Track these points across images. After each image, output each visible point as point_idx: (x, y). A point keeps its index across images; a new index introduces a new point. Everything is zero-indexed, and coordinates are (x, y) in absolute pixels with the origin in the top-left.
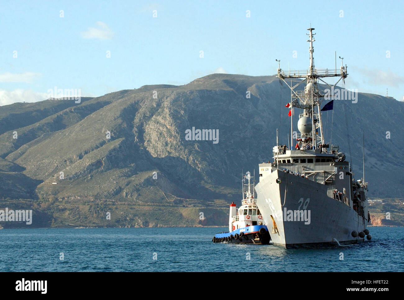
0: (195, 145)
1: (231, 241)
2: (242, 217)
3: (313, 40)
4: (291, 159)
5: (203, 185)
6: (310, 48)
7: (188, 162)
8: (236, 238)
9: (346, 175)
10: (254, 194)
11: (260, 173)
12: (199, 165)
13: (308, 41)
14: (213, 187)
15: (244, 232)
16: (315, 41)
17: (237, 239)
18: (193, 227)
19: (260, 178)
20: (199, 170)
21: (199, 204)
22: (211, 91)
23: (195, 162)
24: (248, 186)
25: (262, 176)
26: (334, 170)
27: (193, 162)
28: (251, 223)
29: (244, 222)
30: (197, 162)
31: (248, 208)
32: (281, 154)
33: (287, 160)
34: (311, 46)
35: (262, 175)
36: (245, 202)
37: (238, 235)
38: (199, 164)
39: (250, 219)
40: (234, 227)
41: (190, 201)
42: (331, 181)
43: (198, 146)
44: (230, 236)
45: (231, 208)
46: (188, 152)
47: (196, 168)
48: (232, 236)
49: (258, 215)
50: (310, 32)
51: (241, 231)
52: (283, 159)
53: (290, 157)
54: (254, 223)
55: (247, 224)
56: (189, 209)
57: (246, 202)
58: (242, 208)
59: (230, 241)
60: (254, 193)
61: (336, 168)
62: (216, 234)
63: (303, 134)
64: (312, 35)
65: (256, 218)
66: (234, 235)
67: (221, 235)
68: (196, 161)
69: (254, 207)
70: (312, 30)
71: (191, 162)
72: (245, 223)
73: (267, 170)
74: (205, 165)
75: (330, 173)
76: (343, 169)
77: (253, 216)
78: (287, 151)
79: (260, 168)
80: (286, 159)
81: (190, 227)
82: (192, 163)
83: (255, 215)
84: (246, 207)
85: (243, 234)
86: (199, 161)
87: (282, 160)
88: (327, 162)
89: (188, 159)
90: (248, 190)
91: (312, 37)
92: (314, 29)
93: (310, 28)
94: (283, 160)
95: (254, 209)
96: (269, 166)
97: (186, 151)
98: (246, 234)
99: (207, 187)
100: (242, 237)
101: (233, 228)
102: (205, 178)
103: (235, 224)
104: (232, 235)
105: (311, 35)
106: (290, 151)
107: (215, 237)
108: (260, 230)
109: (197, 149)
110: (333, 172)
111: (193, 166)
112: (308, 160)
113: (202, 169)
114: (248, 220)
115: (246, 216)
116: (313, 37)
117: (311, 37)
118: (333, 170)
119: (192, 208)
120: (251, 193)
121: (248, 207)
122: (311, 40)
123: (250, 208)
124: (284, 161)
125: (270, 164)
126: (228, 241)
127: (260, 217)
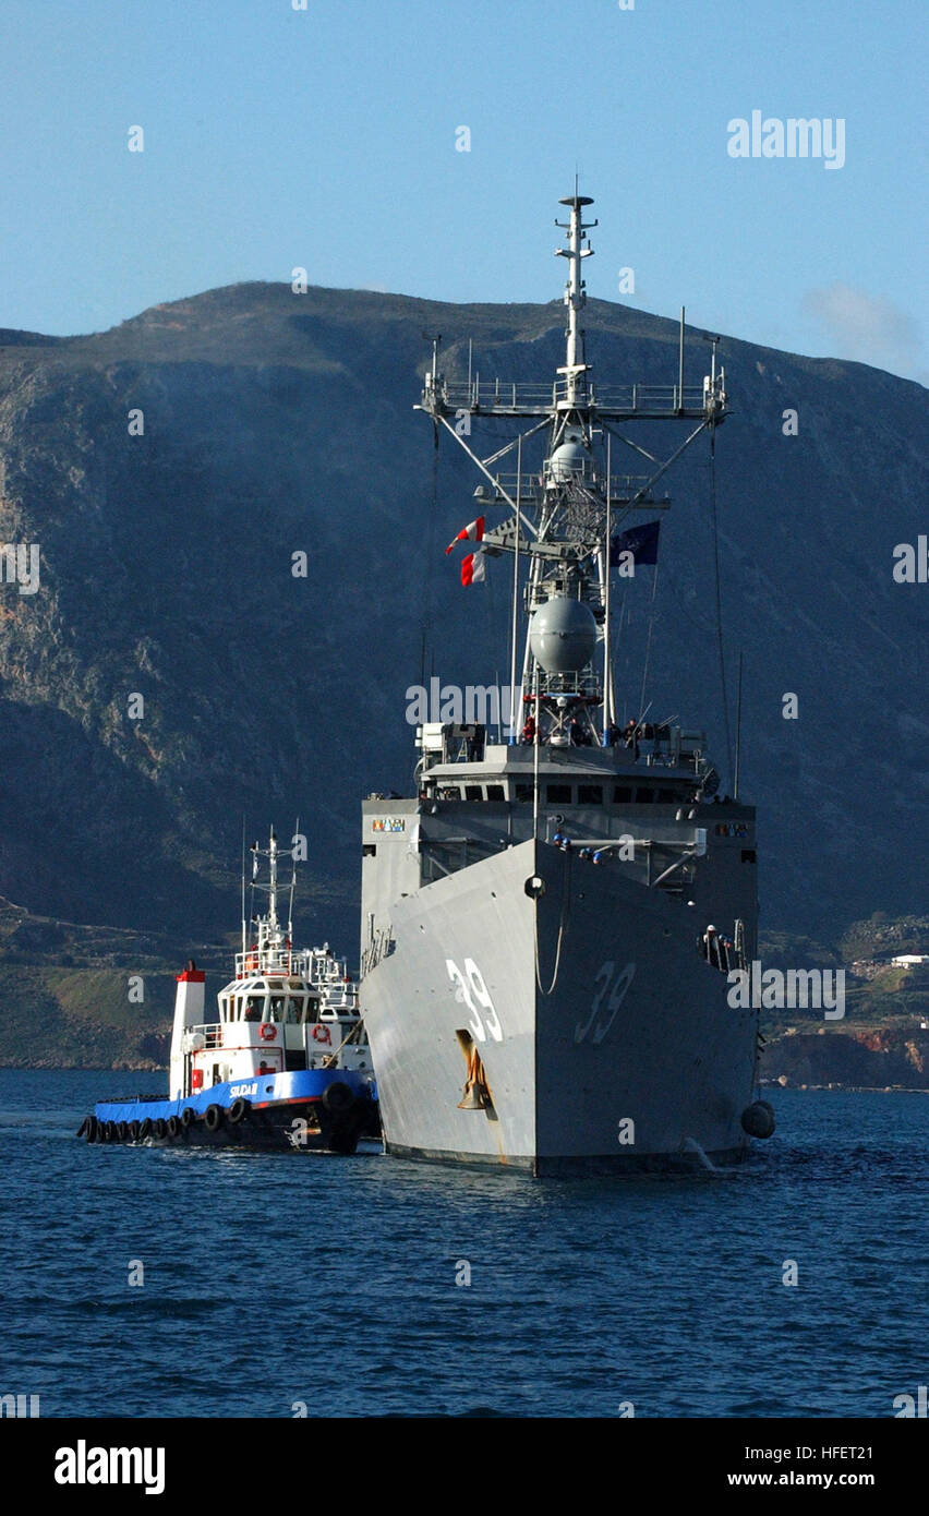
0: (135, 646)
1: (186, 1137)
2: (236, 1032)
3: (584, 252)
4: (505, 784)
5: (173, 853)
6: (568, 286)
7: (95, 732)
8: (211, 1123)
9: (743, 861)
10: (290, 929)
11: (366, 840)
12: (153, 752)
13: (562, 254)
14: (220, 867)
15: (254, 1100)
16: (592, 253)
17: (216, 1130)
18: (109, 1068)
19: (367, 861)
20: (154, 775)
21: (148, 950)
22: (229, 369)
23: (134, 735)
24: (269, 894)
25: (374, 855)
26: (693, 840)
27: (122, 734)
28: (278, 1058)
29: (249, 1052)
30: (146, 737)
31: (266, 992)
32: (462, 760)
33: (489, 788)
34: (573, 278)
35: (372, 849)
36: (251, 962)
37: (220, 1109)
38: (156, 746)
39: (278, 1042)
40: (200, 1074)
41: (101, 935)
42: (678, 886)
43: (151, 654)
44: (180, 1116)
45: (182, 987)
46: (98, 684)
47: (140, 766)
48: (190, 1114)
49: (313, 1026)
50: (573, 215)
51: (236, 1093)
52: (469, 783)
53: (504, 773)
54: (295, 1060)
55: (263, 1064)
56: (94, 976)
57: (256, 966)
58: (239, 990)
59: (180, 1137)
60: (290, 923)
61: (704, 830)
62: (98, 1105)
63: (552, 675)
64: (580, 226)
65: (302, 1035)
66: (202, 1109)
67: (127, 1108)
68: (137, 733)
69: (292, 985)
70: (582, 207)
71: (114, 735)
72: (254, 1060)
73: (397, 830)
74: (186, 754)
75: (677, 850)
76: (732, 834)
77: (288, 1027)
78: (489, 750)
79: (367, 820)
80: (484, 785)
81: (94, 1069)
82: (116, 739)
83: (298, 1022)
84: (260, 986)
85: (244, 1105)
86: (154, 733)
87: (462, 785)
88: (660, 801)
89: (97, 721)
90: (269, 907)
91: (581, 236)
92: (588, 201)
93: (571, 194)
94: (467, 788)
95: (292, 998)
96: (407, 811)
97: (92, 677)
98: (262, 1106)
99: (191, 866)
100: (241, 1119)
101: (193, 1078)
102: (181, 819)
103: (204, 1062)
104: (191, 1109)
105: (577, 229)
106: (505, 747)
107: (94, 1119)
108: (326, 1092)
109: (149, 667)
110: (690, 848)
111: (124, 758)
112: (582, 790)
113: (166, 773)
114: (270, 1044)
115: (259, 1026)
116: (584, 237)
117: (573, 240)
118: (686, 840)
119: (107, 973)
120: (277, 923)
121: (266, 985)
122: (573, 249)
123: (277, 992)
124: (474, 792)
125: (415, 804)
126: (171, 1139)
127: (321, 1034)
